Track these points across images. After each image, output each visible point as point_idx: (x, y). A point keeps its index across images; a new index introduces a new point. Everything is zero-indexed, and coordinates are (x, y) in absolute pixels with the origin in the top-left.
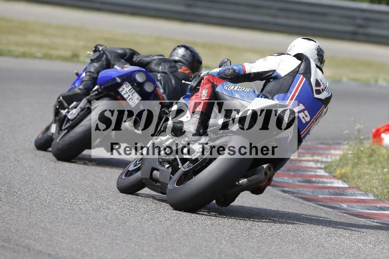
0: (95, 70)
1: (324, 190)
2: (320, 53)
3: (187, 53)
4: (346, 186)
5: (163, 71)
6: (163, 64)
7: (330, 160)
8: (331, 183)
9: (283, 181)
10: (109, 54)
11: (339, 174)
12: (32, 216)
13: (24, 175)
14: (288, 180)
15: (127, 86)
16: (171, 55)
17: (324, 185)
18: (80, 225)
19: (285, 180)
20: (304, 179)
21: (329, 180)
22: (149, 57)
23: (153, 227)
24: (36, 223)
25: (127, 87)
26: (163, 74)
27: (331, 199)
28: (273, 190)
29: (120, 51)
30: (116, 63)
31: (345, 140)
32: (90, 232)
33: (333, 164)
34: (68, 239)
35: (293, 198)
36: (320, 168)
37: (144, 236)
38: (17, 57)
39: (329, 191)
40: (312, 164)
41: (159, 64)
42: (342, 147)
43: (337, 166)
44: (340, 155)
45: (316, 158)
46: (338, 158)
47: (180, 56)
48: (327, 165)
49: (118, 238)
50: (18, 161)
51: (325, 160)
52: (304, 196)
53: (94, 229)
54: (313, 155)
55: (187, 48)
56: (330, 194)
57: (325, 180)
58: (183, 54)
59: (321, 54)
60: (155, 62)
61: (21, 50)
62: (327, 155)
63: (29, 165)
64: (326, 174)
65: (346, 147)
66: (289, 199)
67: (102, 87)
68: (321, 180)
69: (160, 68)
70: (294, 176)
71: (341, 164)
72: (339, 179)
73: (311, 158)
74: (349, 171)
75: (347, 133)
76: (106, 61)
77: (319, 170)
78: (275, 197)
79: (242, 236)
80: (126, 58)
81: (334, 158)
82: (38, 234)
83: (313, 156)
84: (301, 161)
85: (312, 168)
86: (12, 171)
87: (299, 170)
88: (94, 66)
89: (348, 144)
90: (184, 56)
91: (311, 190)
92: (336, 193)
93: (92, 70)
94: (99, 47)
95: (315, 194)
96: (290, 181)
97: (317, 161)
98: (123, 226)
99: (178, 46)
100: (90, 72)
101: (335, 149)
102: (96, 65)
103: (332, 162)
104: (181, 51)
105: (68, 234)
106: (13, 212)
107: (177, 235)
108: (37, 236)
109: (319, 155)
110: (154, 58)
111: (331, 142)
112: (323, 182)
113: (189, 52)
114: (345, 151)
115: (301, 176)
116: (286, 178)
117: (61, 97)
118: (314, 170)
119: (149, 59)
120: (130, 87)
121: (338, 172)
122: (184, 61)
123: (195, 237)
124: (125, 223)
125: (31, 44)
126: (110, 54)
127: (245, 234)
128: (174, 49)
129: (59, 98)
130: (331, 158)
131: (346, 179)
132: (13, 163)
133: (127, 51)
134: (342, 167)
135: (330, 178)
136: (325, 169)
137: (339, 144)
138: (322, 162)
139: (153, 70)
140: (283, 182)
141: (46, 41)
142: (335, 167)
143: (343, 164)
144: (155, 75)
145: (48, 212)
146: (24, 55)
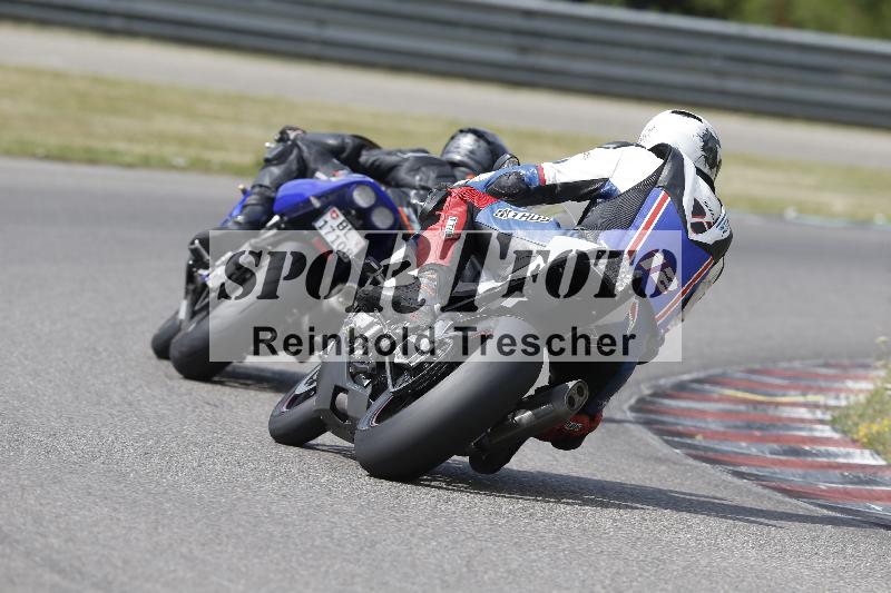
0: (271, 183)
1: (831, 472)
2: (710, 145)
3: (479, 147)
4: (881, 462)
5: (423, 184)
6: (424, 169)
7: (843, 403)
8: (847, 455)
9: (736, 450)
10: (304, 148)
11: (866, 436)
12: (160, 530)
13: (144, 436)
14: (748, 448)
15: (334, 215)
16: (445, 150)
17: (832, 460)
18: (270, 551)
19: (741, 448)
20: (786, 447)
21: (842, 450)
22: (395, 154)
23: (438, 556)
24: (171, 545)
25: (334, 218)
26: (422, 192)
27: (847, 493)
28: (712, 471)
29: (332, 142)
30: (320, 167)
31: (879, 358)
32: (292, 567)
33: (852, 412)
34: (243, 581)
35: (760, 489)
36: (822, 422)
37: (417, 575)
38: (130, 166)
39: (842, 474)
40: (803, 413)
41: (414, 170)
42: (873, 373)
43: (861, 416)
44: (868, 391)
45: (811, 398)
46: (862, 398)
47: (463, 151)
48: (837, 414)
49: (358, 579)
50: (130, 404)
51: (832, 402)
52: (784, 486)
53: (302, 559)
54: (805, 391)
55: (479, 134)
56: (845, 480)
57: (832, 449)
58: (470, 147)
59: (711, 148)
60: (407, 165)
61: (139, 149)
62: (837, 392)
63: (156, 412)
64: (837, 436)
65: (882, 373)
66: (749, 491)
67: (286, 218)
68: (823, 448)
69: (418, 178)
70: (761, 440)
71: (870, 411)
72: (864, 446)
73: (801, 399)
74: (887, 429)
75: (884, 342)
76: (298, 162)
77: (820, 427)
78: (717, 486)
79: (640, 575)
80: (344, 155)
81: (852, 399)
82: (174, 571)
83: (804, 394)
84: (778, 405)
85: (802, 420)
86: (116, 426)
87: (774, 426)
88: (271, 173)
89: (885, 366)
90: (472, 152)
91: (800, 471)
92: (859, 477)
93: (267, 182)
94: (289, 132)
95: (811, 480)
96: (754, 451)
97: (815, 406)
98: (368, 553)
99: (462, 131)
100: (261, 186)
101: (856, 378)
102: (276, 171)
103: (847, 408)
104: (467, 142)
105: (244, 569)
106: (119, 519)
107: (491, 573)
108: (171, 576)
109: (820, 390)
110: (406, 156)
111: (846, 362)
112: (828, 454)
113: (483, 144)
114: (879, 384)
115: (777, 439)
116: (744, 444)
117: (197, 242)
118: (808, 425)
119: (393, 159)
120: (342, 218)
121: (863, 431)
122: (472, 163)
123: (532, 578)
124: (372, 546)
125: (162, 138)
126: (308, 147)
127: (648, 571)
128: (453, 138)
129: (193, 243)
130: (847, 398)
131: (880, 448)
132: (118, 408)
133: (347, 140)
134: (873, 421)
135: (845, 444)
136: (833, 423)
137: (866, 366)
138: (827, 408)
139: (402, 183)
140: (736, 453)
141: (196, 129)
142: (856, 419)
143: (875, 411)
144: (404, 192)
145: (197, 521)
146: (146, 163)
